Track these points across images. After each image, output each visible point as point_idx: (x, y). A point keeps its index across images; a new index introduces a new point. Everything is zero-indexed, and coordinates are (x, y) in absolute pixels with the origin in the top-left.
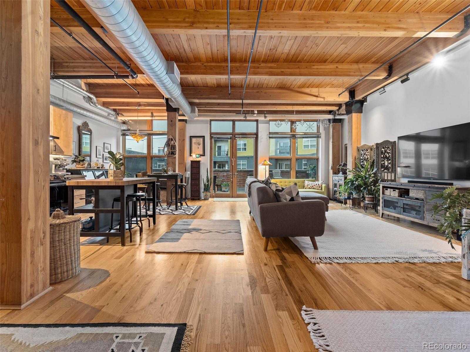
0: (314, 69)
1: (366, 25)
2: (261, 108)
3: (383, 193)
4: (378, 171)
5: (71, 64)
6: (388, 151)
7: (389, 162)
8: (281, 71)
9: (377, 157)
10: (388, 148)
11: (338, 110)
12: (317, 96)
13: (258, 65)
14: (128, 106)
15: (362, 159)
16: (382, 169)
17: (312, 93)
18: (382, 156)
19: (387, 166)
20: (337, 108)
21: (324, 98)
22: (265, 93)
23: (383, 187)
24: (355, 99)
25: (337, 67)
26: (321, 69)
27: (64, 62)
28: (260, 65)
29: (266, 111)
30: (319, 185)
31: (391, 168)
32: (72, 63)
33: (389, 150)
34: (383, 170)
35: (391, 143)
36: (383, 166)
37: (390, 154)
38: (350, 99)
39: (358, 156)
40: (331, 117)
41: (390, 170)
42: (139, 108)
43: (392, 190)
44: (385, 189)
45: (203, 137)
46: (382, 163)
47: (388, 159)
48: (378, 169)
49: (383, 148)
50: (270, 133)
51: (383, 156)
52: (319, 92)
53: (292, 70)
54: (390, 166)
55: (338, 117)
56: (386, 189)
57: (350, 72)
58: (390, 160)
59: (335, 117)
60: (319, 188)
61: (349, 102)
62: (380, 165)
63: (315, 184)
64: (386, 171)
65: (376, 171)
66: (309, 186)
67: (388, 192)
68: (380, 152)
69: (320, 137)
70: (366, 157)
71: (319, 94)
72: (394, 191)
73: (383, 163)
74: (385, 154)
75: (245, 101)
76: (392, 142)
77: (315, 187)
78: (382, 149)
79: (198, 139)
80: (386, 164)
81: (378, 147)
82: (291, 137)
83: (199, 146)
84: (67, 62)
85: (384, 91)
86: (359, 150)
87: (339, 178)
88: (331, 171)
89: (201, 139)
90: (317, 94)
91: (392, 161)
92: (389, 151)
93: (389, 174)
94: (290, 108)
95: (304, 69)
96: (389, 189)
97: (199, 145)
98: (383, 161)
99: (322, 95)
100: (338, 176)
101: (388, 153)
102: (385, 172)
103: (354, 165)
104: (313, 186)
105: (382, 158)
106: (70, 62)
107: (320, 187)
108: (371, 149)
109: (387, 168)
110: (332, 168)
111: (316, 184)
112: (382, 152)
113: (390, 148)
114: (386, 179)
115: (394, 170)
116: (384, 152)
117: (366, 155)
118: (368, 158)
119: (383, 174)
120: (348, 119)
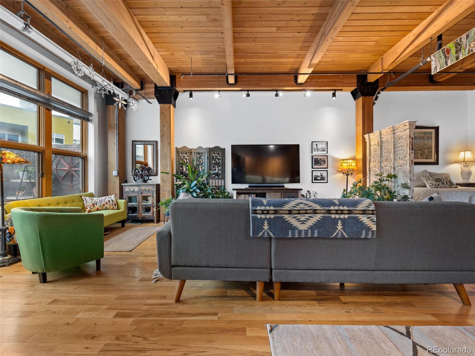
4: (210, 177)
6: (218, 157)
7: (220, 168)
9: (209, 162)
18: (213, 162)
19: (218, 172)
23: (237, 194)
24: (176, 87)
30: (113, 201)
31: (222, 174)
34: (214, 177)
37: (220, 161)
41: (220, 177)
46: (213, 169)
47: (217, 164)
49: (214, 153)
54: (220, 172)
58: (220, 166)
60: (114, 207)
63: (107, 200)
64: (216, 177)
66: (96, 207)
68: (212, 157)
69: (90, 120)
74: (215, 160)
76: (222, 148)
77: (108, 206)
78: (213, 155)
80: (217, 170)
81: (210, 152)
82: (39, 101)
86: (178, 152)
88: (115, 179)
91: (223, 167)
92: (219, 158)
93: (220, 181)
101: (219, 159)
102: (216, 179)
104: (104, 205)
105: (213, 164)
107: (115, 205)
108: (191, 153)
109: (217, 174)
111: (109, 201)
113: (220, 154)
114: (217, 185)
115: (223, 177)
116: (214, 158)
117: (186, 158)
118: (187, 163)
119: (214, 180)
120: (161, 109)
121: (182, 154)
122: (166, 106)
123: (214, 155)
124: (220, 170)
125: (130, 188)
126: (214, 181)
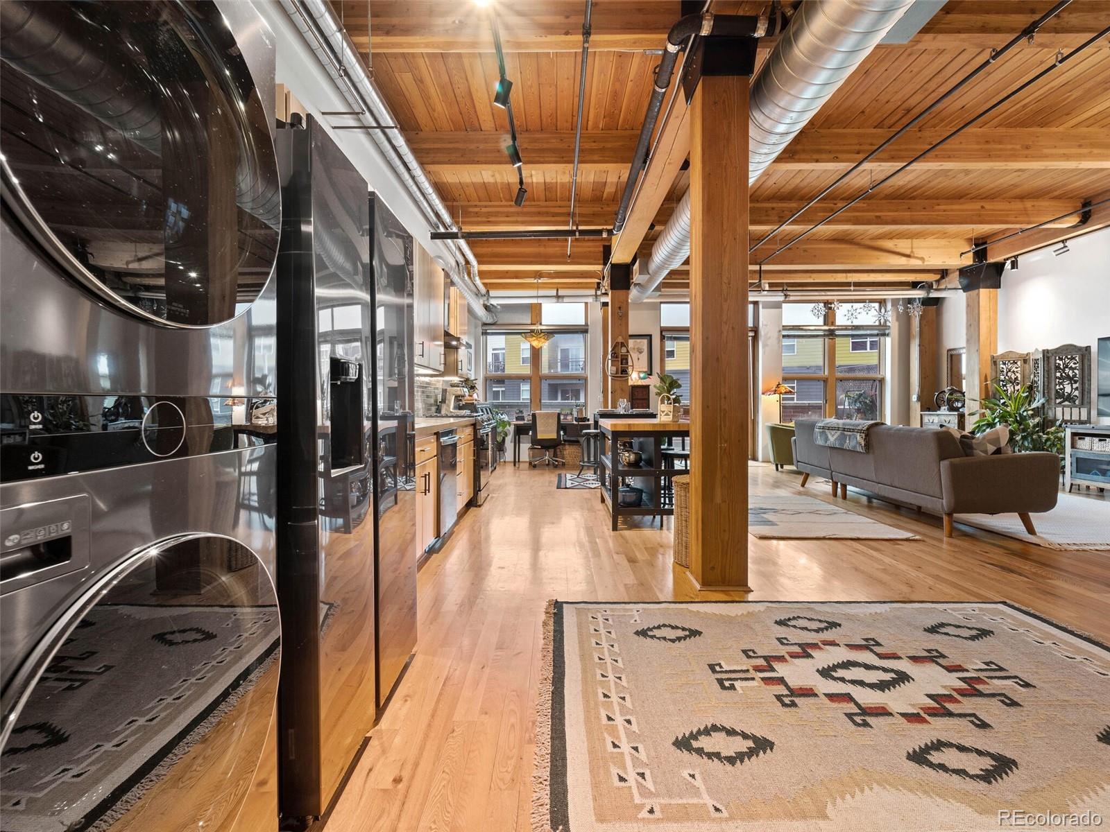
0: (939, 211)
1: (1096, 151)
2: (783, 279)
3: (1073, 446)
4: (1049, 404)
5: (484, 210)
6: (1072, 364)
7: (1075, 386)
8: (877, 217)
9: (1046, 375)
10: (1072, 358)
11: (938, 281)
12: (908, 256)
13: (832, 205)
14: (517, 278)
15: (1003, 381)
16: (1058, 401)
17: (897, 250)
18: (1058, 374)
19: (1070, 395)
20: (938, 277)
21: (922, 259)
22: (805, 251)
23: (1074, 435)
24: (986, 260)
25: (983, 207)
26: (952, 210)
27: (472, 206)
28: (836, 204)
29: (787, 283)
31: (1080, 398)
32: (486, 207)
33: (1075, 364)
34: (1060, 403)
35: (1078, 349)
36: (1059, 395)
37: (1076, 371)
38: (974, 261)
39: (994, 374)
40: (918, 294)
41: (1077, 402)
42: (539, 281)
43: (1096, 439)
44: (1077, 438)
45: (650, 337)
46: (1058, 387)
47: (1072, 380)
48: (1047, 401)
49: (1061, 359)
50: (785, 328)
51: (1061, 375)
52: (912, 248)
53: (896, 213)
54: (1076, 393)
55: (934, 295)
56: (1080, 439)
57: (1007, 215)
58: (1076, 382)
59: (928, 294)
61: (971, 266)
62: (1053, 393)
64: (1067, 403)
65: (1043, 404)
67: (1085, 444)
68: (1053, 367)
69: (888, 335)
70: (1013, 376)
71: (912, 252)
72: (1100, 440)
73: (1061, 389)
74: (1064, 370)
75: (764, 267)
76: (1082, 347)
78: (1058, 361)
79: (638, 341)
80: (1068, 389)
81: (1048, 358)
82: (824, 335)
83: (640, 356)
84: (476, 206)
85: (1065, 249)
86: (995, 363)
87: (943, 418)
88: (916, 406)
89: (645, 342)
90: (908, 252)
91: (1083, 384)
92: (1074, 366)
93: (1075, 411)
94: (840, 278)
95: (920, 211)
96: (1087, 439)
97: (641, 353)
98: (1060, 384)
99: (918, 253)
100: (938, 415)
101: (1071, 368)
102: (1064, 406)
103: (983, 392)
105: (1057, 378)
106: (480, 206)
108: (1025, 361)
109: (1069, 398)
110: (919, 399)
112: (1058, 368)
113: (1077, 358)
114: (1069, 418)
115: (1085, 402)
116: (1062, 367)
117: (1014, 372)
118: (1016, 379)
119: (1061, 409)
120: (967, 299)
121: (1004, 364)
122: (974, 293)
123: (1061, 362)
124: (1077, 389)
125: (929, 417)
126: (1059, 410)
